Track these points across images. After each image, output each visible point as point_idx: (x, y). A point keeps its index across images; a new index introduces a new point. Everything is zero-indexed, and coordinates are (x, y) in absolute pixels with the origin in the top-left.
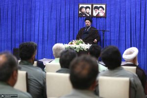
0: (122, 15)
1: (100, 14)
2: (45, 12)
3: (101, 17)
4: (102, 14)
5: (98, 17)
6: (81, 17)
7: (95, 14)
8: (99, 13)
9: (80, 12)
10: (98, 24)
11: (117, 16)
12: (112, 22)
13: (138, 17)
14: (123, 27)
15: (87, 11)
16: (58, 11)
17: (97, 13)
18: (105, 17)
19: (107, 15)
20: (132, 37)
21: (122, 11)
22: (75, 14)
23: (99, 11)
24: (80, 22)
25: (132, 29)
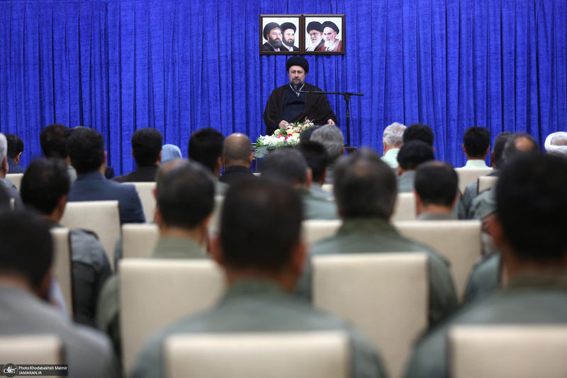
0: (392, 47)
1: (327, 44)
2: (153, 41)
3: (329, 54)
4: (331, 46)
5: (320, 53)
6: (268, 55)
7: (311, 46)
8: (323, 41)
9: (265, 41)
10: (321, 75)
11: (377, 49)
12: (364, 68)
13: (440, 52)
14: (395, 82)
15: (287, 38)
16: (194, 39)
17: (317, 43)
18: (341, 53)
19: (349, 47)
20: (424, 110)
21: (391, 34)
22: (251, 47)
23: (324, 37)
24: (265, 69)
25: (423, 85)
